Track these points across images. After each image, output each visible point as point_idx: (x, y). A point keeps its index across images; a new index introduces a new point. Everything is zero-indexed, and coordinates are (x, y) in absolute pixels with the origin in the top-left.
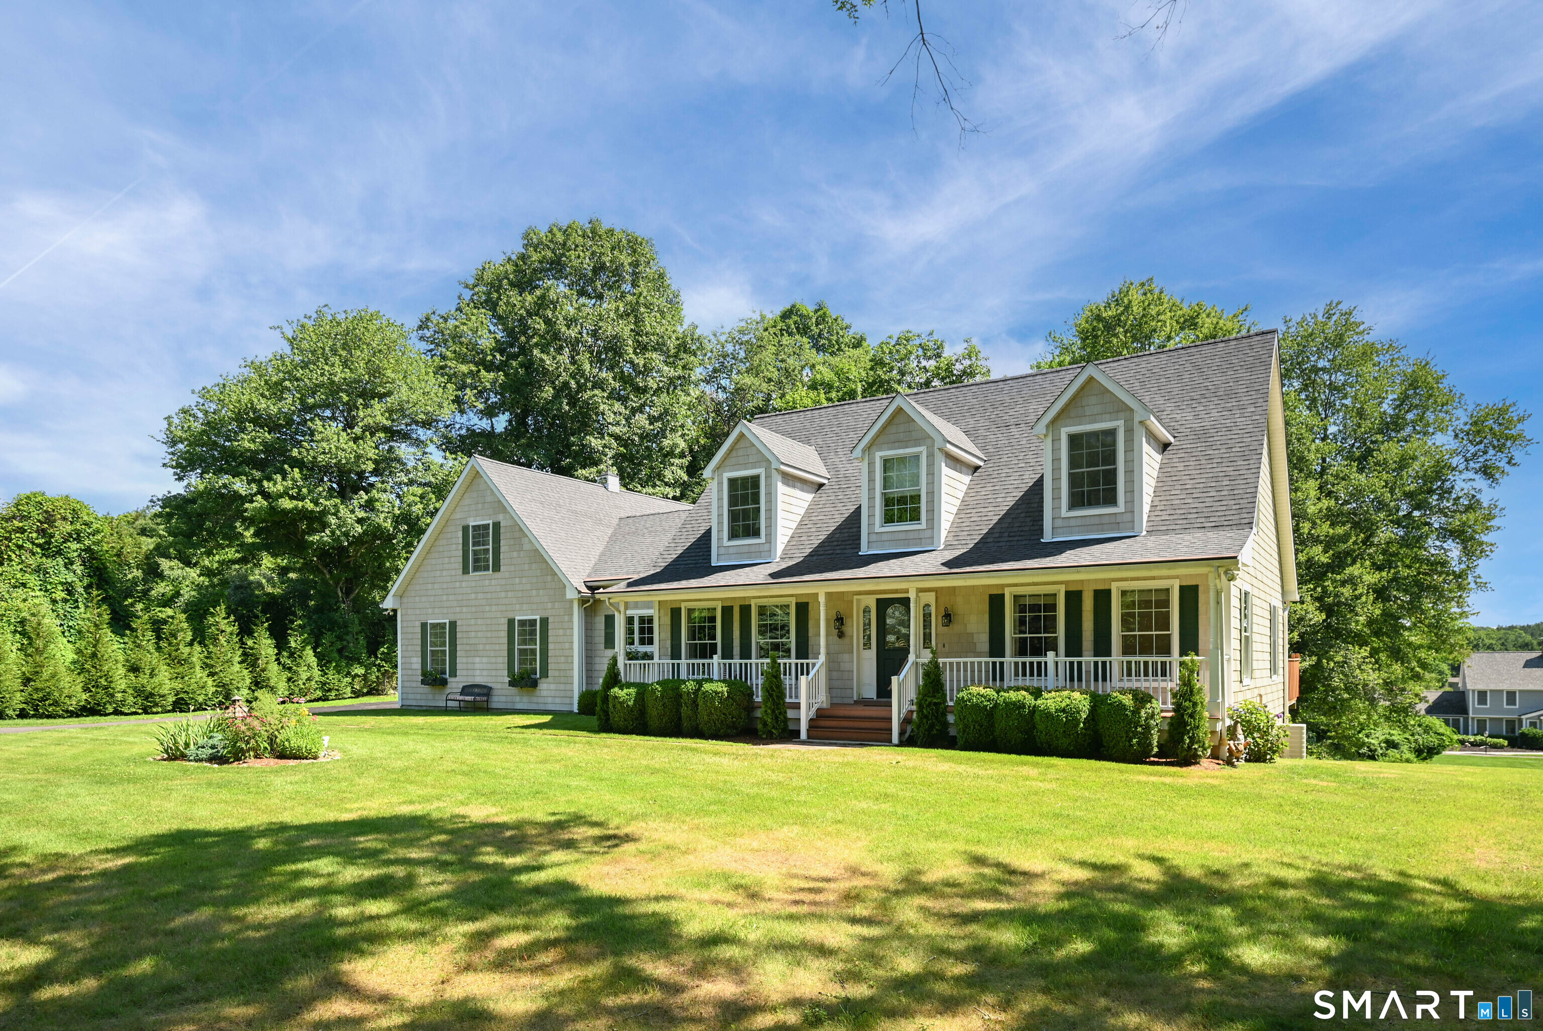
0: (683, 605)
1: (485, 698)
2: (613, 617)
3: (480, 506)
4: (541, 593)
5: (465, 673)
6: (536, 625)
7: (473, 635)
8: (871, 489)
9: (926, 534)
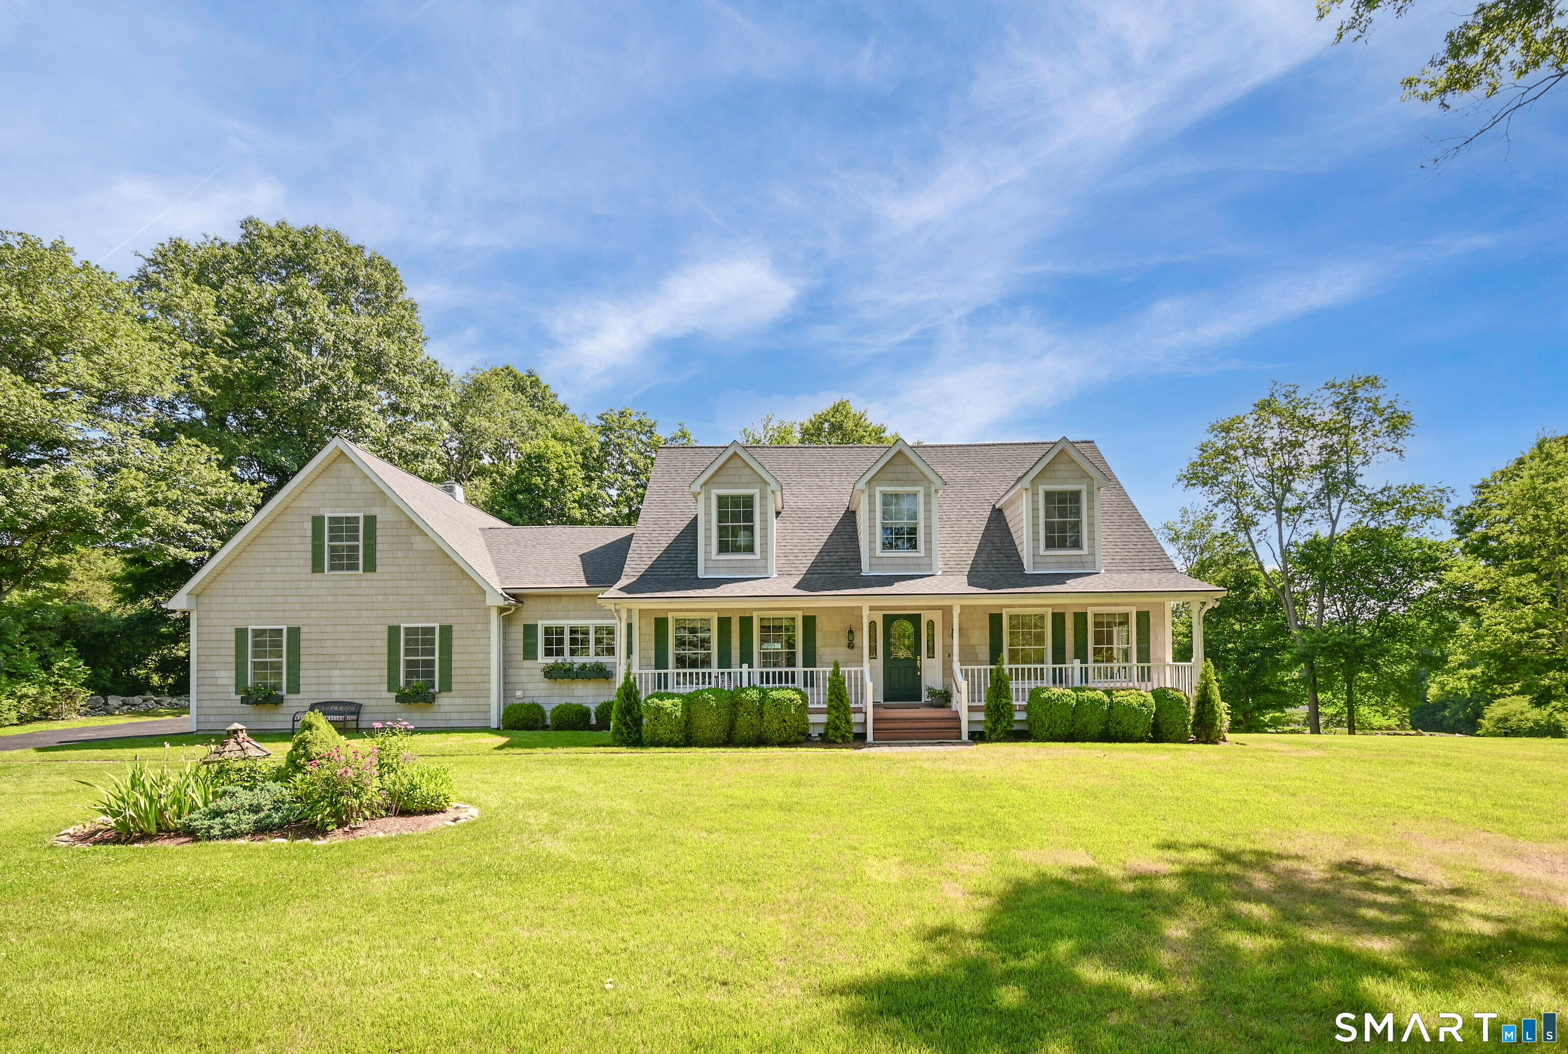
0: (670, 616)
1: (354, 717)
2: (535, 627)
3: (342, 496)
4: (441, 598)
5: (315, 688)
6: (433, 634)
7: (329, 643)
8: (871, 519)
9: (924, 561)
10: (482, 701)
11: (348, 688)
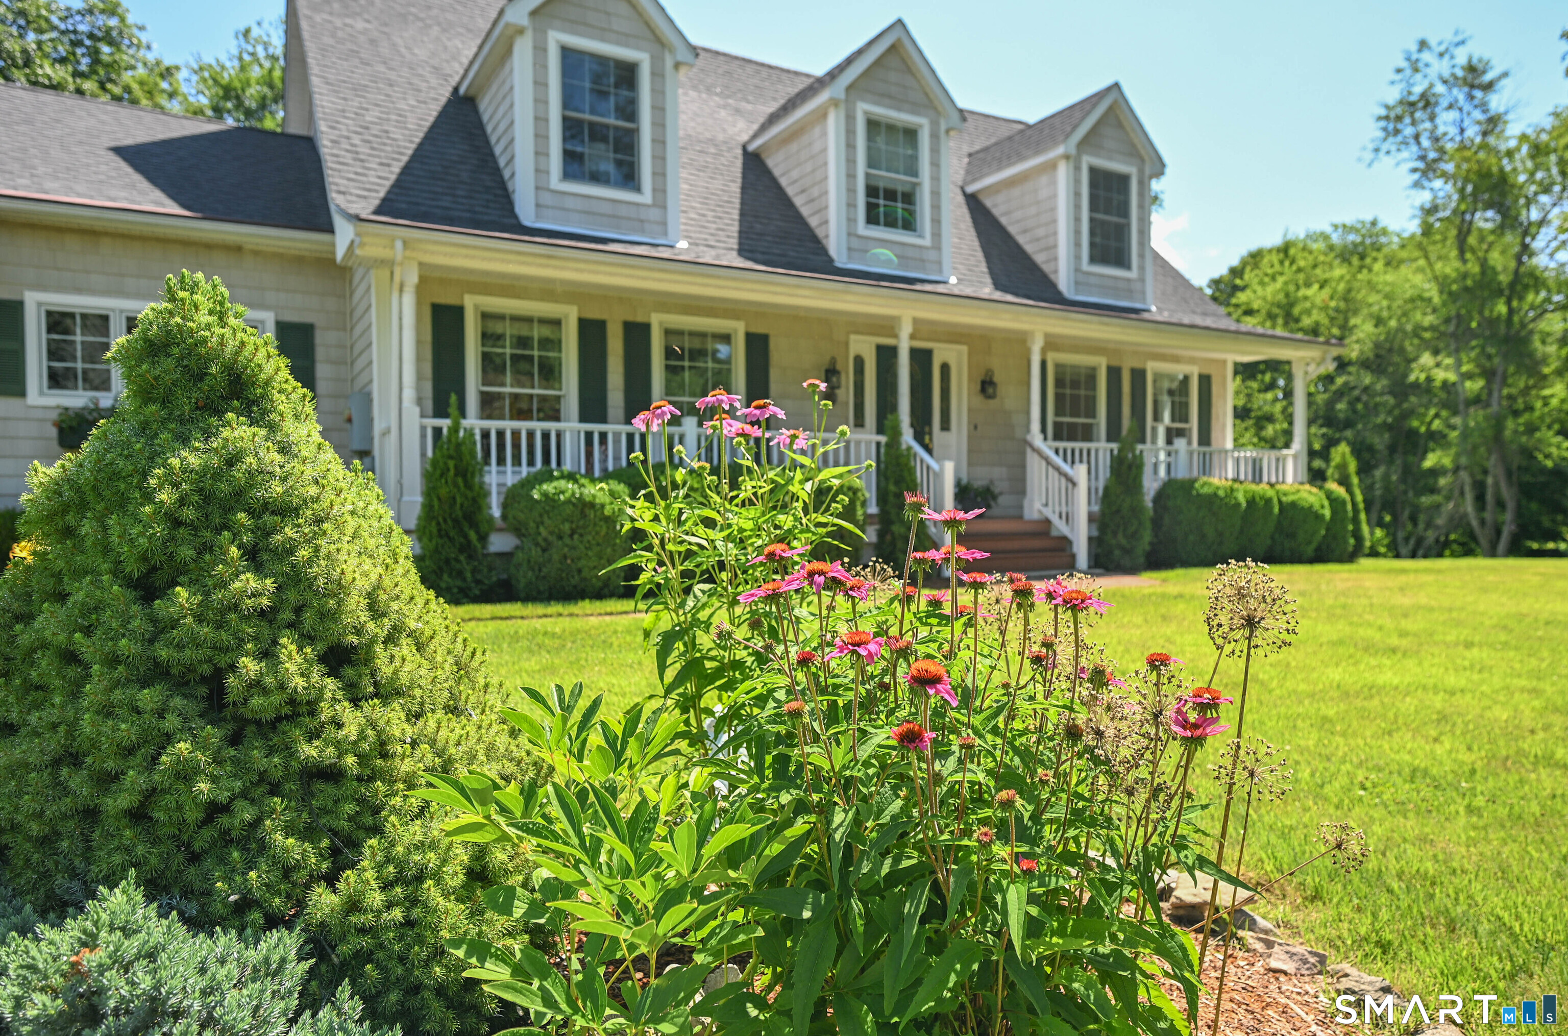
0: (469, 303)
2: (16, 307)
8: (851, 161)
9: (932, 255)
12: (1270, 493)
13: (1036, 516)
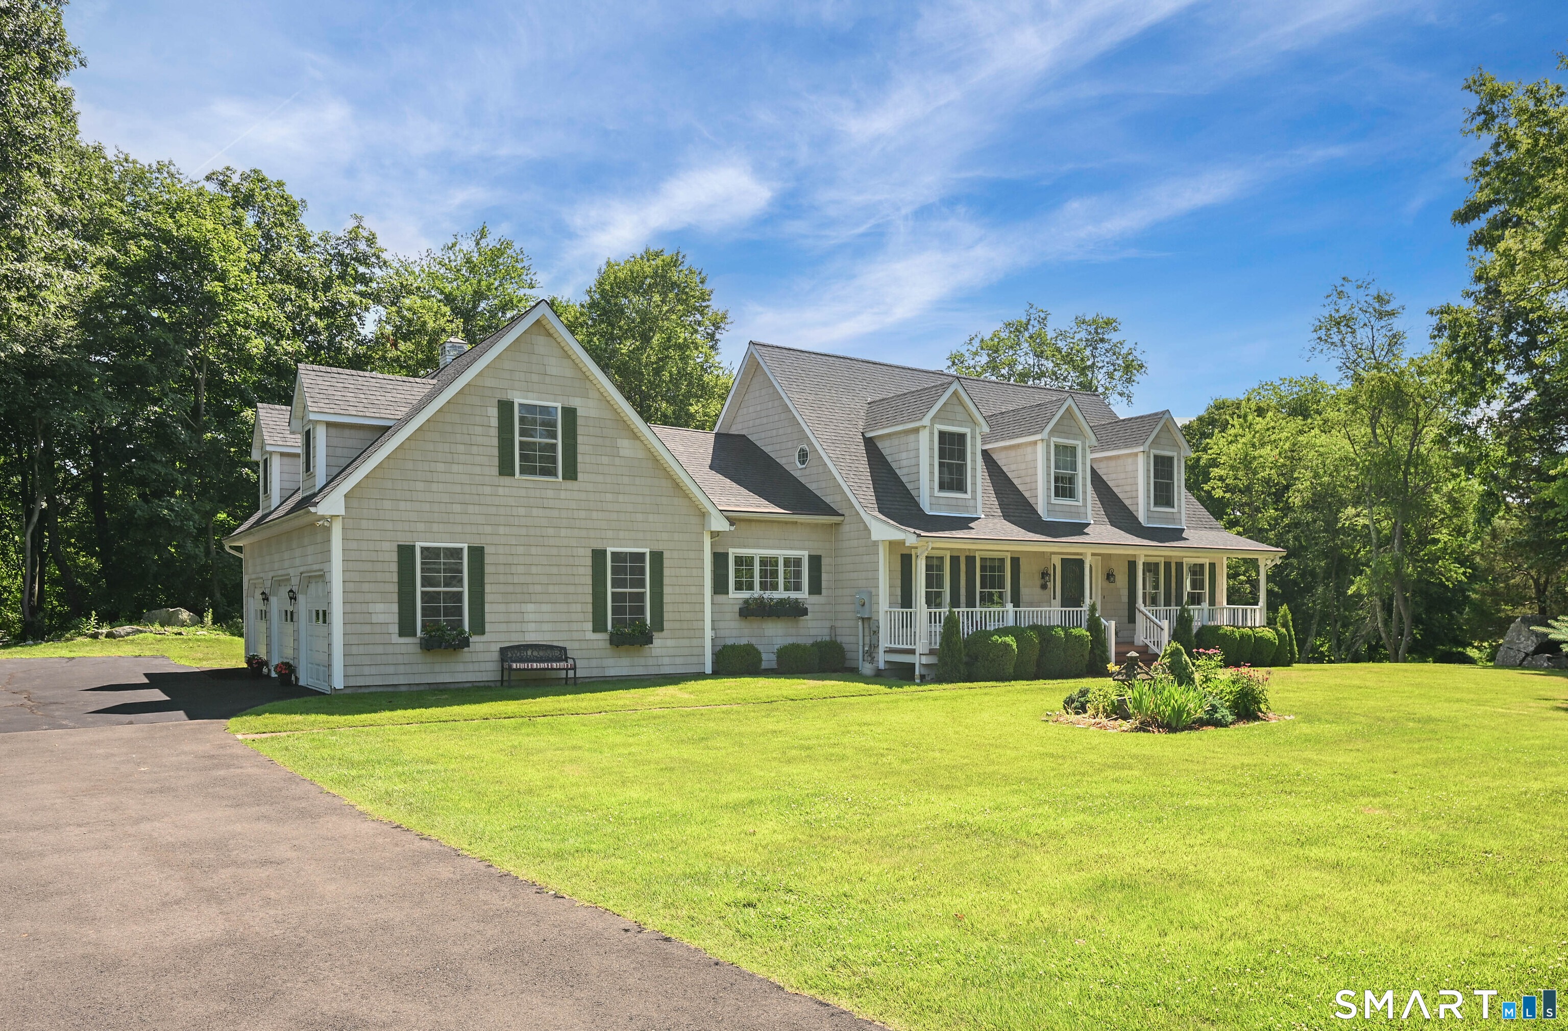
2: (726, 555)
3: (535, 378)
4: (651, 518)
5: (503, 627)
6: (643, 561)
7: (521, 569)
8: (1049, 467)
9: (1082, 510)
10: (695, 642)
11: (546, 627)
12: (1250, 632)
13: (1141, 644)
